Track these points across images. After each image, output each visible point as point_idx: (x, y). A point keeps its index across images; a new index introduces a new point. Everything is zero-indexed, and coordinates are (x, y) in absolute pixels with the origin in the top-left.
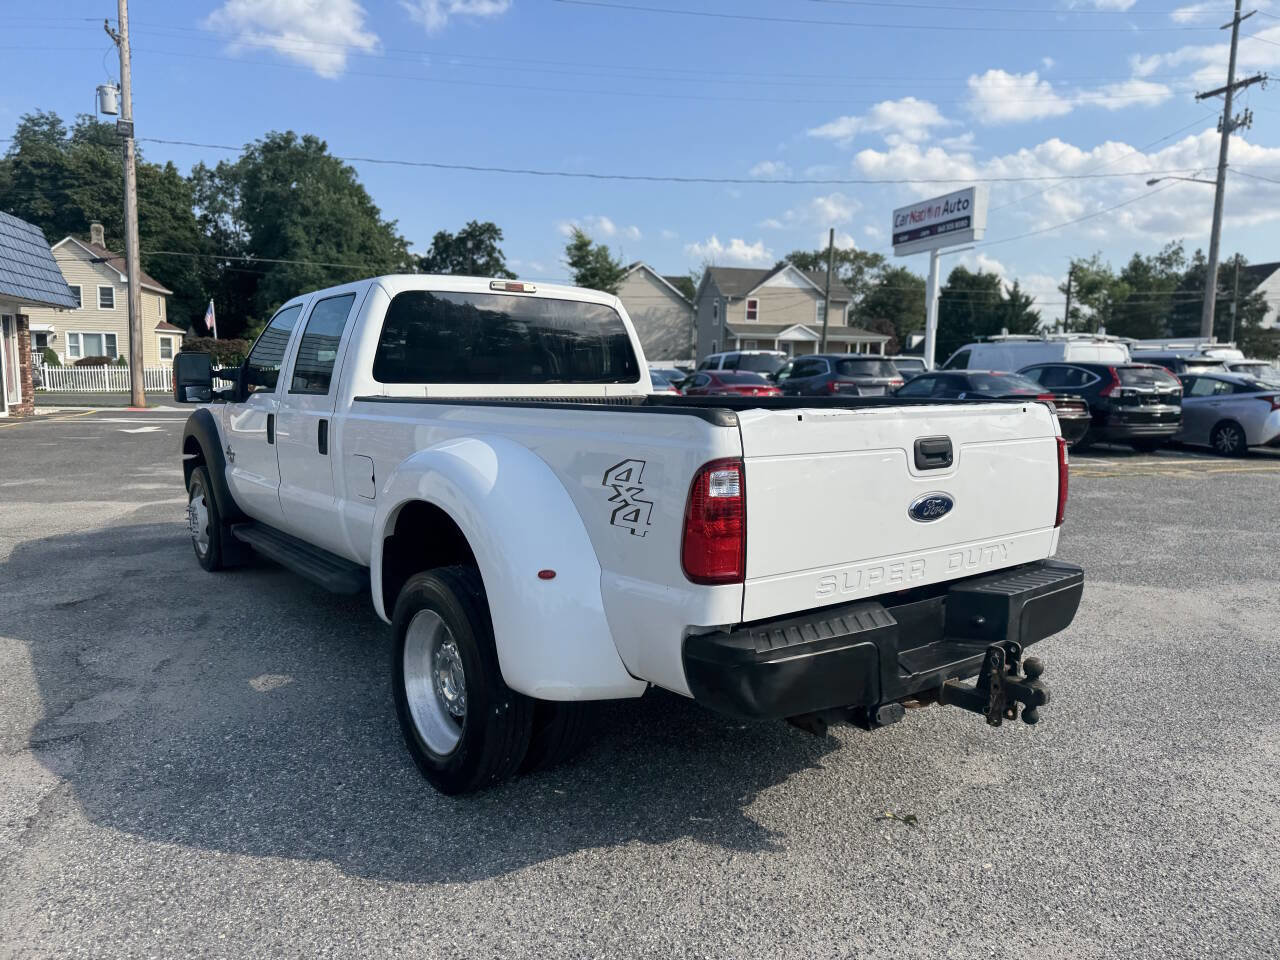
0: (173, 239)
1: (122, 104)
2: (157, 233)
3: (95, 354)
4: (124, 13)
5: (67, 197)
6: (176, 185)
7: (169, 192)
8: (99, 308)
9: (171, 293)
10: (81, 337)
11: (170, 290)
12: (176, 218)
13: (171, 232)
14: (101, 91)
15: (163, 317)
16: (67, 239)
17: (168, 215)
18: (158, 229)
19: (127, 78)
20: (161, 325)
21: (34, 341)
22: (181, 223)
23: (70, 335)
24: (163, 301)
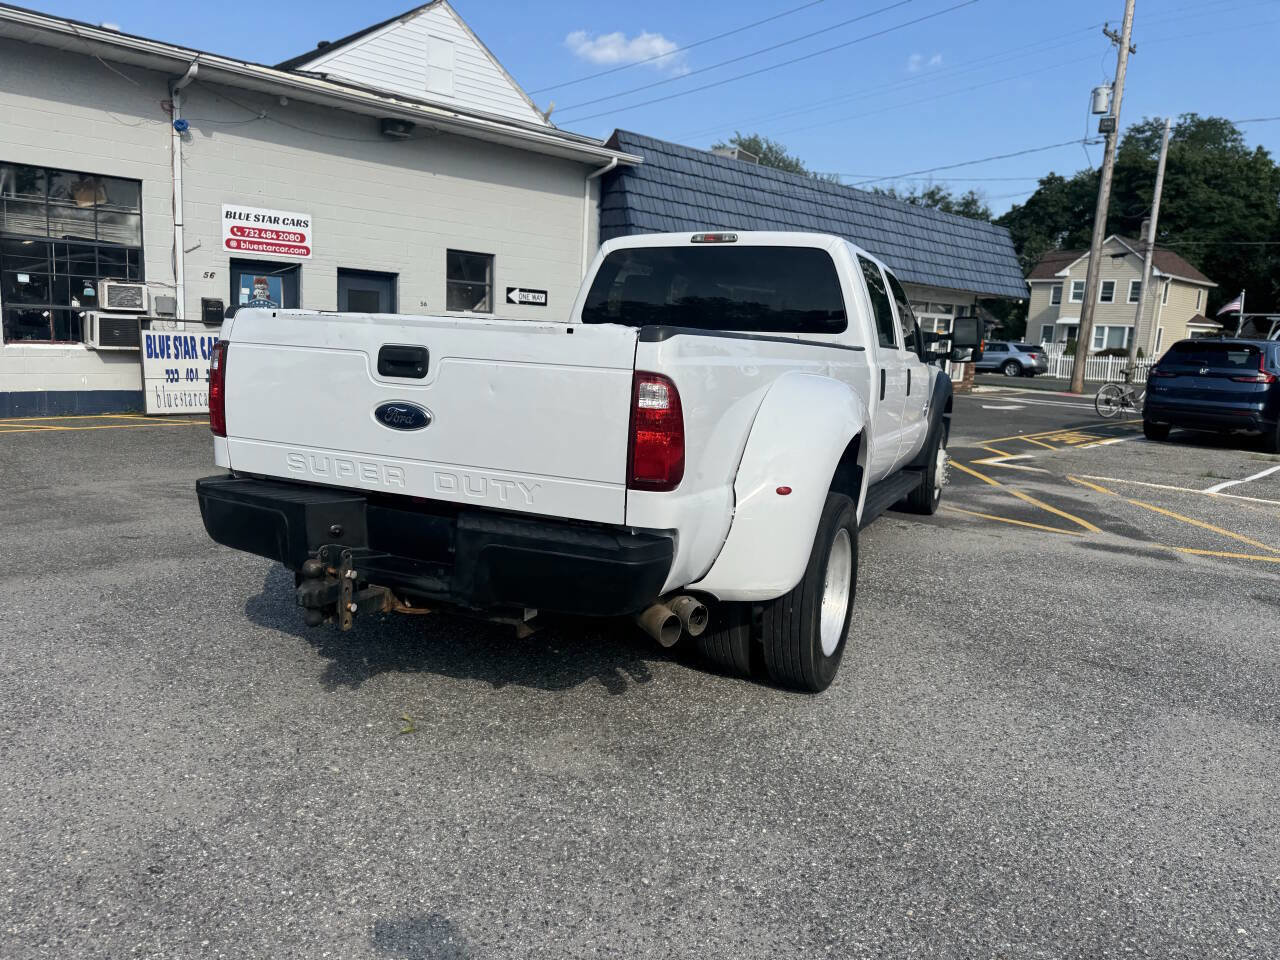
0: (1237, 229)
1: (1112, 102)
2: (1219, 224)
3: (1116, 346)
4: (1131, 11)
5: (1138, 197)
6: (1258, 171)
7: (1247, 179)
8: (1128, 302)
9: (1216, 285)
10: (1107, 330)
11: (1215, 282)
12: (1250, 206)
13: (1238, 221)
14: (1096, 93)
15: (1202, 311)
16: (1112, 237)
17: (1240, 204)
18: (1222, 220)
19: (1121, 75)
20: (1197, 319)
21: (1066, 333)
22: (1254, 211)
23: (1098, 328)
24: (1204, 294)
